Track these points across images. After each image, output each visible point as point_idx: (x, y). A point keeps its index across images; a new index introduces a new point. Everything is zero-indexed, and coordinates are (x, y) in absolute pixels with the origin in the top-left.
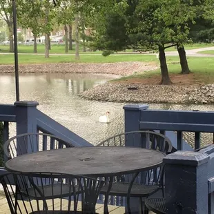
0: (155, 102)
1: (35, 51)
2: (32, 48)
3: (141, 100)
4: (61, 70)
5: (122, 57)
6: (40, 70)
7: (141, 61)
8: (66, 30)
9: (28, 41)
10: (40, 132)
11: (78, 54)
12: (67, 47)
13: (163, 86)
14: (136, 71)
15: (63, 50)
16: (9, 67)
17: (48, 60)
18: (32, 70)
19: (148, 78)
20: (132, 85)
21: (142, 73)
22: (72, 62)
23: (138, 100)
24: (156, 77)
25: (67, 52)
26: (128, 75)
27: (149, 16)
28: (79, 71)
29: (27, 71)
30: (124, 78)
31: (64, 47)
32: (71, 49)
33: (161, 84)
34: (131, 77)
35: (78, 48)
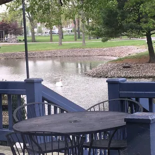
0: (145, 77)
1: (51, 40)
2: (49, 38)
3: (134, 75)
4: (71, 55)
5: (119, 42)
6: (55, 55)
7: (133, 45)
8: (75, 23)
9: (46, 33)
10: (45, 102)
11: (84, 41)
12: (76, 36)
13: (150, 64)
14: (130, 53)
15: (73, 38)
16: (31, 53)
17: (61, 47)
18: (49, 55)
19: (139, 59)
20: (126, 64)
21: (134, 55)
22: (80, 48)
23: (131, 75)
24: (145, 58)
25: (76, 40)
26: (124, 57)
27: (135, 10)
28: (85, 54)
29: (45, 56)
30: (121, 59)
31: (74, 37)
32: (79, 38)
33: (149, 62)
34: (126, 58)
35: (84, 36)
